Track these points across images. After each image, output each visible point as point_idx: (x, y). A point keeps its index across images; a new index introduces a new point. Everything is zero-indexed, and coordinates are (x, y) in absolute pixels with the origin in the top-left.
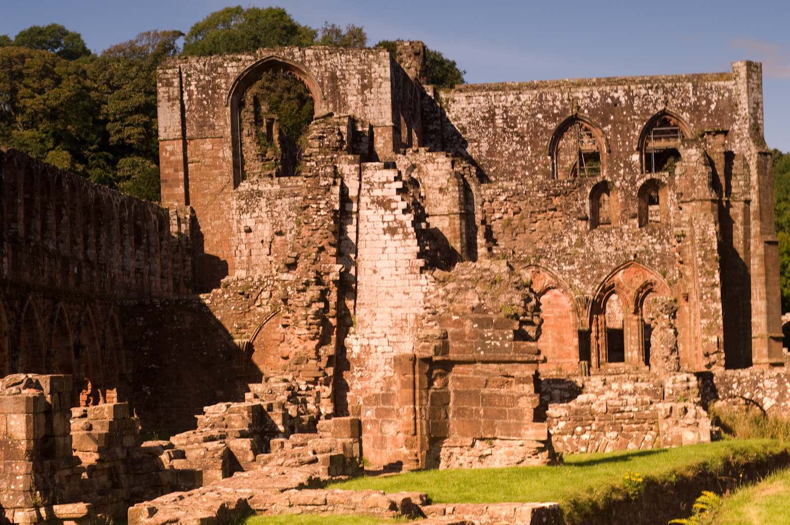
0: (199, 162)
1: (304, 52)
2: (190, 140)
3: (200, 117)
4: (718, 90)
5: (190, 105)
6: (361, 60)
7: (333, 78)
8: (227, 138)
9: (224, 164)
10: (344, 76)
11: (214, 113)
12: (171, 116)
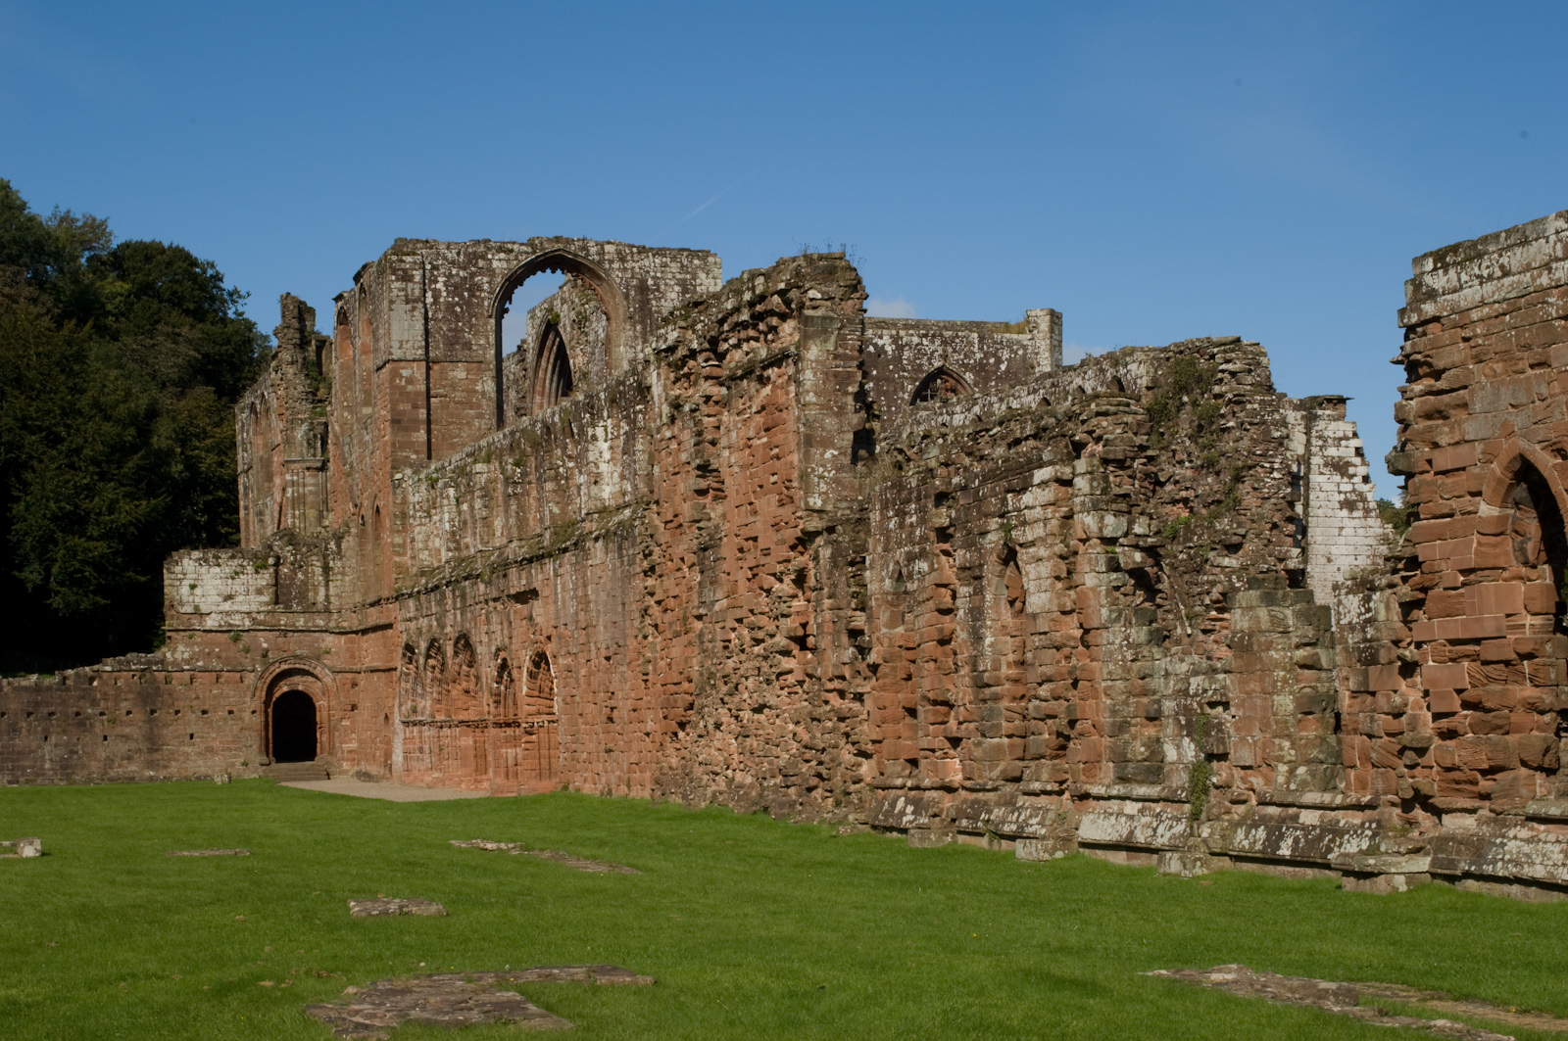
0: (445, 396)
1: (603, 248)
2: (434, 362)
3: (449, 330)
4: (1010, 344)
5: (435, 312)
6: (682, 266)
7: (643, 288)
8: (489, 364)
9: (484, 402)
10: (658, 286)
11: (471, 327)
12: (410, 324)
